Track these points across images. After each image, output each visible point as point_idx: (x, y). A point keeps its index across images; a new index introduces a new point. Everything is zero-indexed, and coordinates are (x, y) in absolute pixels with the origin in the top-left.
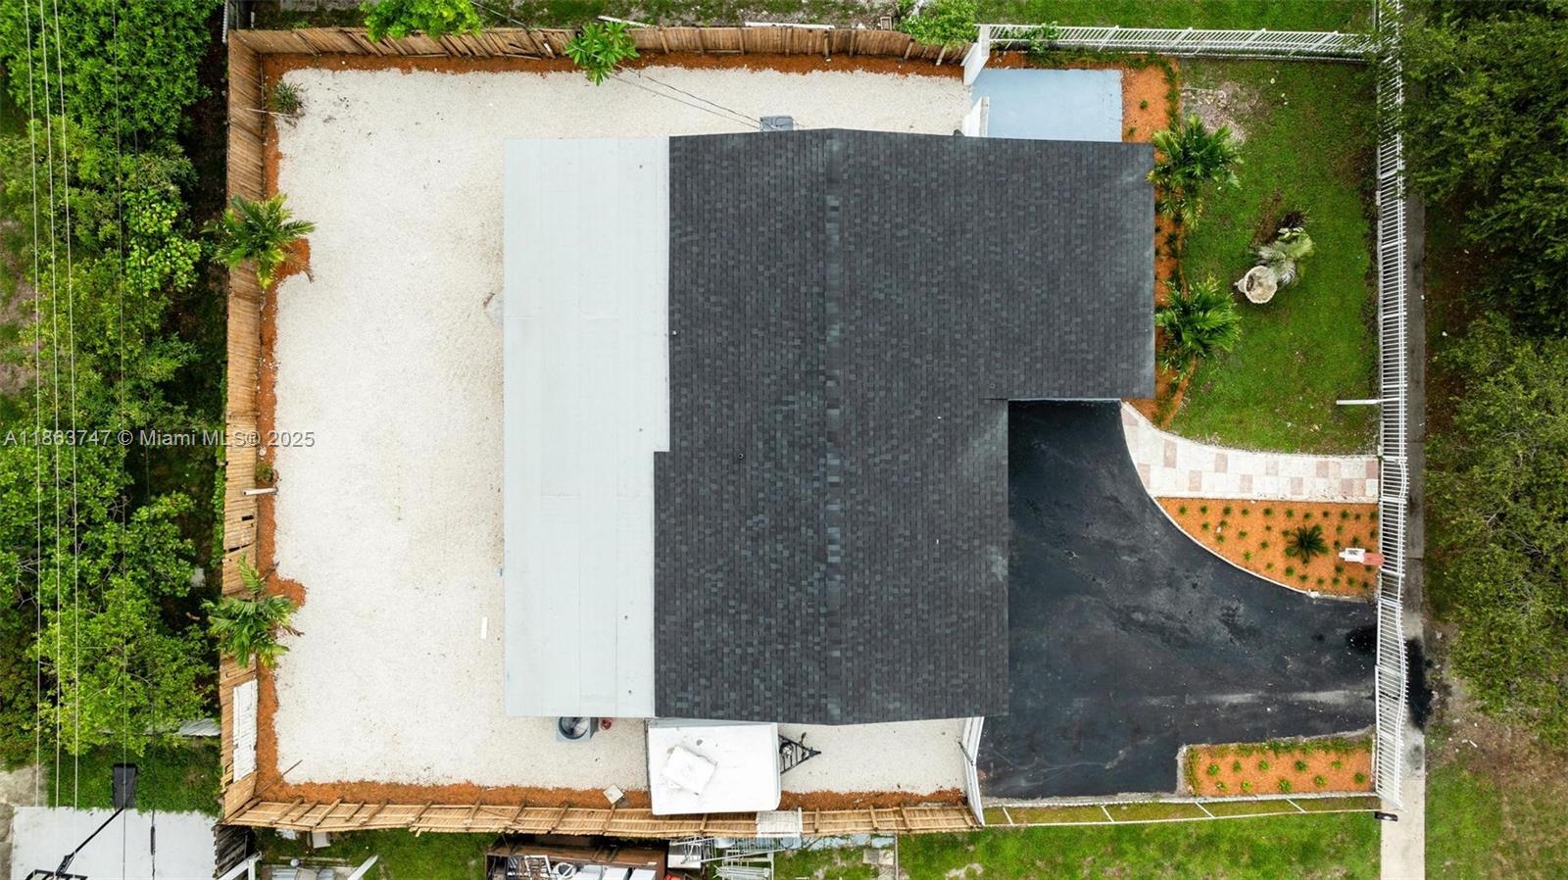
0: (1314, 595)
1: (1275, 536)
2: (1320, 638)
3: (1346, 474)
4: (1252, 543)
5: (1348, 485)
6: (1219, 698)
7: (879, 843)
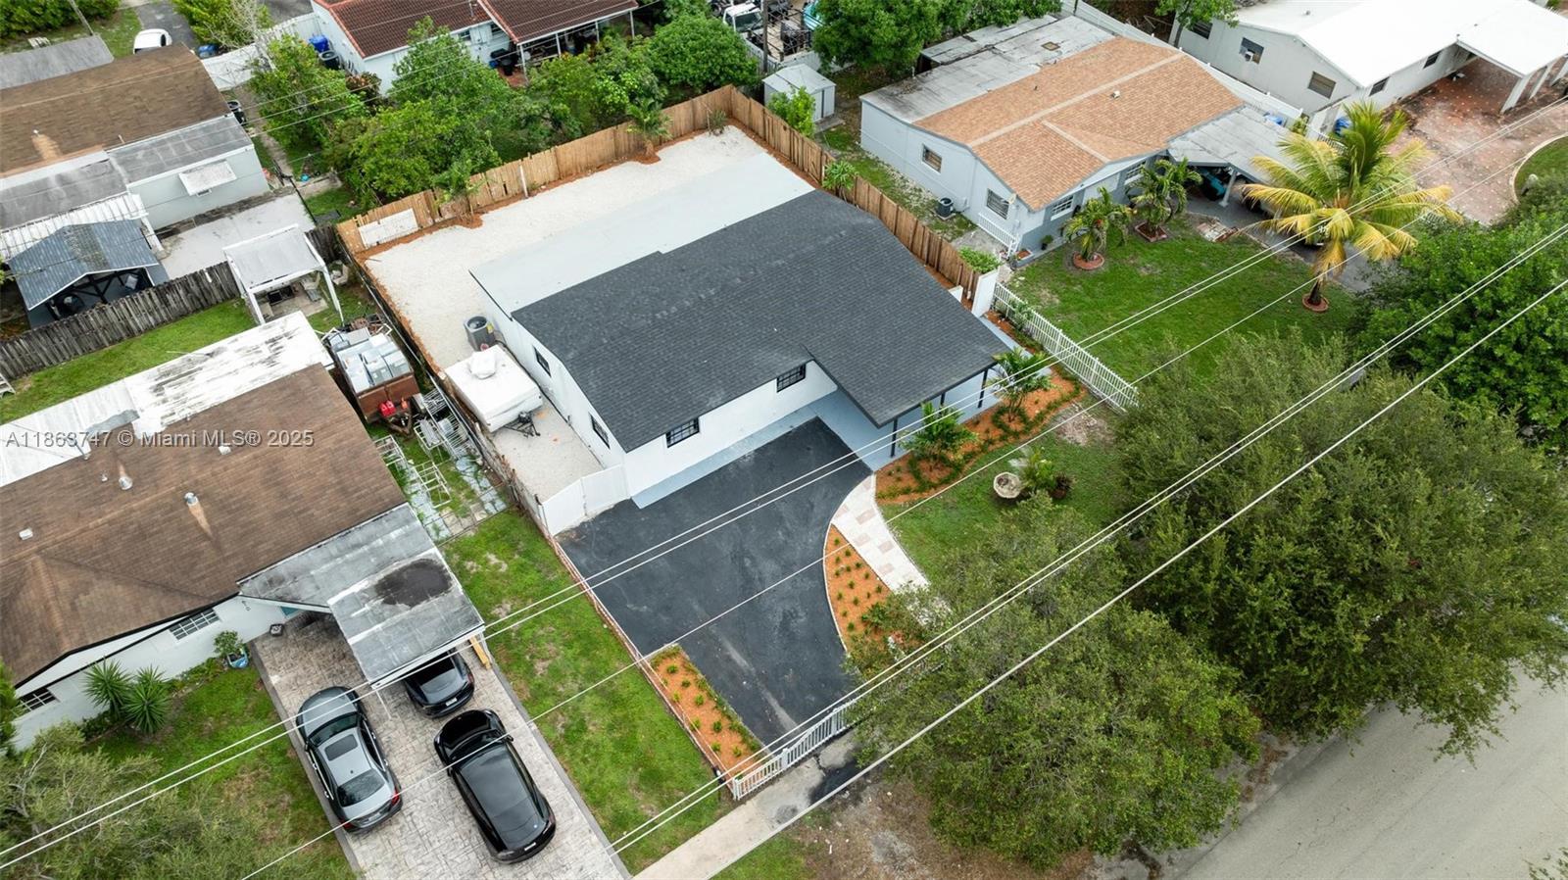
1: (868, 603)
2: (819, 681)
4: (852, 595)
6: (729, 646)
7: (488, 506)
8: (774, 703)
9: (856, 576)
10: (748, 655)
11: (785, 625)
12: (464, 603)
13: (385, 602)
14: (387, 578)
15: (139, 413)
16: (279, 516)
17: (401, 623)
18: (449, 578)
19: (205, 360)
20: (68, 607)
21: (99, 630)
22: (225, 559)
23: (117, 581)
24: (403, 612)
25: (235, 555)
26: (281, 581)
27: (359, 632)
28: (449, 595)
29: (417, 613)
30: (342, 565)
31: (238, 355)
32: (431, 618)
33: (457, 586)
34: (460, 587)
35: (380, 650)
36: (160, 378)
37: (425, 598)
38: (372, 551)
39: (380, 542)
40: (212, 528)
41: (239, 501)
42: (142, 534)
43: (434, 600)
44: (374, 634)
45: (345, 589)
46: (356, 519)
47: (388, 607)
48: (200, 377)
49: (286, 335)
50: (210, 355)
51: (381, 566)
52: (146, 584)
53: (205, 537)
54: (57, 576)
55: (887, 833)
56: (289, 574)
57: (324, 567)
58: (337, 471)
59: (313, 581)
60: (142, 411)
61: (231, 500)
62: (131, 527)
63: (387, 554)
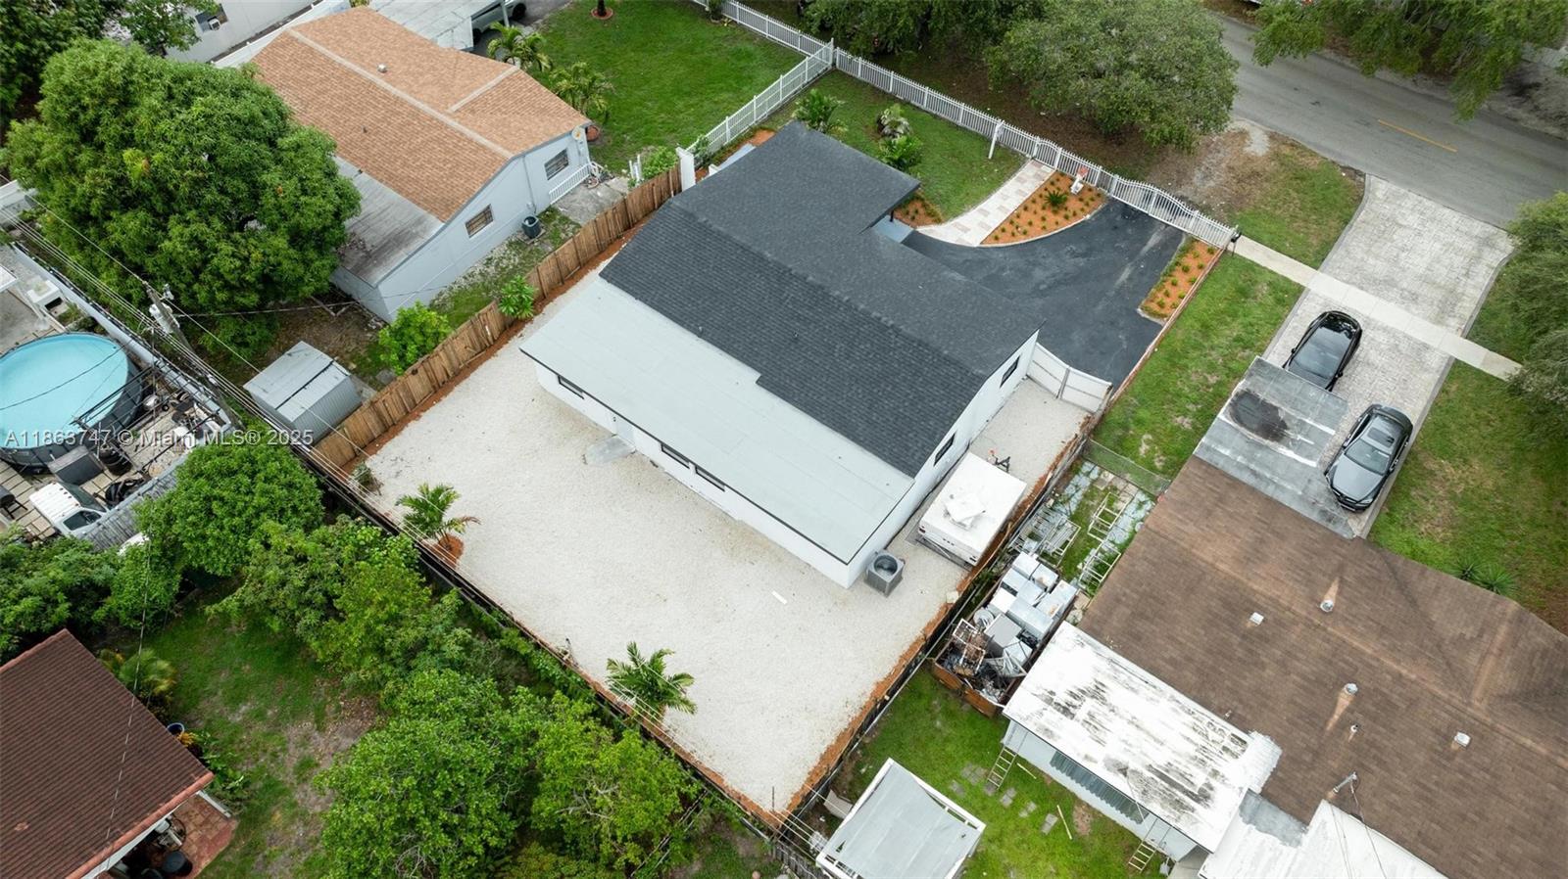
0: (1088, 216)
1: (1042, 213)
2: (1116, 228)
3: (1031, 173)
4: (1038, 223)
5: (1037, 176)
6: (1119, 282)
7: (1094, 475)
8: (1146, 249)
9: (1022, 222)
10: (1121, 268)
11: (1084, 255)
12: (1251, 375)
13: (1285, 427)
14: (1266, 438)
15: (1245, 791)
16: (1281, 537)
17: (1294, 408)
18: (1237, 395)
19: (1134, 772)
20: (1485, 637)
21: (1478, 598)
22: (1344, 557)
23: (1431, 625)
24: (1285, 411)
25: (1335, 552)
26: (1323, 512)
27: (1322, 432)
28: (1251, 388)
29: (1280, 402)
30: (1278, 475)
31: (1107, 737)
32: (1278, 390)
33: (1240, 386)
34: (1240, 384)
35: (1325, 410)
36: (1187, 807)
37: (1264, 402)
38: (1252, 459)
39: (1239, 459)
40: (1332, 580)
41: (1294, 572)
42: (1383, 631)
43: (1262, 396)
44: (1315, 421)
45: (1297, 461)
46: (1235, 483)
47: (1288, 424)
48: (1160, 759)
49: (1049, 701)
50: (1124, 771)
51: (1260, 446)
52: (1414, 603)
53: (1342, 581)
54: (1471, 671)
55: (1195, 180)
56: (1313, 510)
57: (1289, 487)
58: (1210, 513)
59: (1306, 487)
60: (1241, 789)
61: (1299, 579)
62: (1386, 642)
63: (1246, 447)
